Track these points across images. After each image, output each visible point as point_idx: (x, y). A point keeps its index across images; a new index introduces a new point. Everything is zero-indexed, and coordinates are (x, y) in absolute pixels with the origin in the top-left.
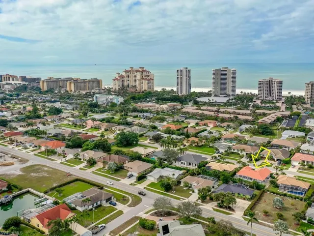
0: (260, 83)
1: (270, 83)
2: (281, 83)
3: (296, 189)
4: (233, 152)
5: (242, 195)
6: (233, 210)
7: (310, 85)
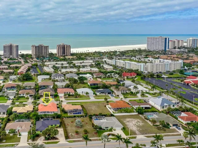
0: (5, 47)
1: (11, 47)
2: (17, 46)
3: (76, 111)
4: (20, 97)
5: (54, 125)
6: (57, 139)
7: (34, 47)
